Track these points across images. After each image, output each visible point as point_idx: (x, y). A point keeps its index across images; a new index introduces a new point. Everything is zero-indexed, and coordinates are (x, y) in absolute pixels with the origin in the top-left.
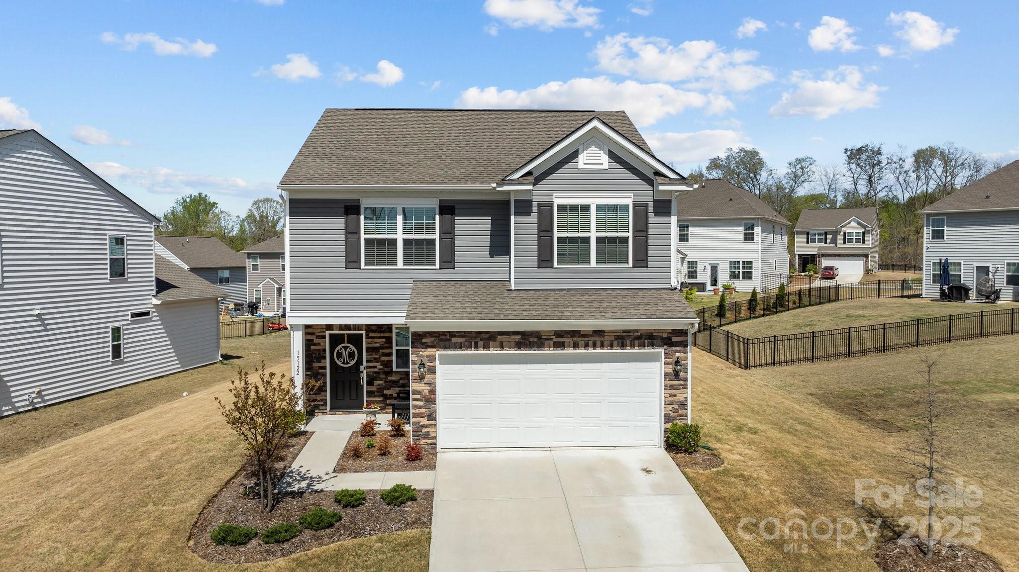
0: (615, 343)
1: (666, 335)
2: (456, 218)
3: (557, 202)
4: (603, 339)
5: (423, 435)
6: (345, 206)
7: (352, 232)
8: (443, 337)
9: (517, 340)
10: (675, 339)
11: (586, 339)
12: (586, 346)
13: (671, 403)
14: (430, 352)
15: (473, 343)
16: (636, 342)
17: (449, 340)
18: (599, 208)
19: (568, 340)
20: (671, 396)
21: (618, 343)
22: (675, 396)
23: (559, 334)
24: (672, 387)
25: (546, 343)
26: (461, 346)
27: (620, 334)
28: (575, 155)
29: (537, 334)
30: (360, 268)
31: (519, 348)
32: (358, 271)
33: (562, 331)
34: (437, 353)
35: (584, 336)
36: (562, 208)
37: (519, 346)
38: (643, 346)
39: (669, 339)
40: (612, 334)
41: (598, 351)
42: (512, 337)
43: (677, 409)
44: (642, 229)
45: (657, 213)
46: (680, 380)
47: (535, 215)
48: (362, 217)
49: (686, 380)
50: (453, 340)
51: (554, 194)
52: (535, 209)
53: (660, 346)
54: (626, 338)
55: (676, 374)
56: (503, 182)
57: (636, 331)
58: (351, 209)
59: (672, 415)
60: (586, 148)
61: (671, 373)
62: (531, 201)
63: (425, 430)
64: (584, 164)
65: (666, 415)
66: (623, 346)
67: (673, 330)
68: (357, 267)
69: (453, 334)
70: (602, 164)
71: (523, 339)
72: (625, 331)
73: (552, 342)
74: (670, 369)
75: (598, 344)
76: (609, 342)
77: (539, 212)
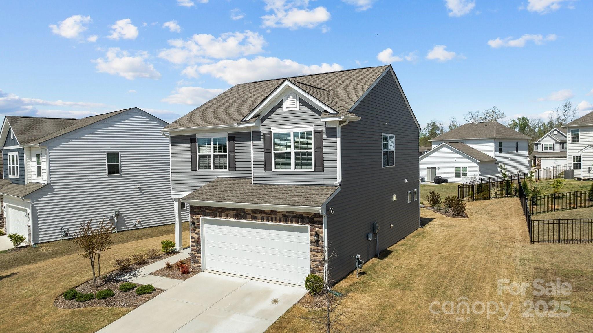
0: (282, 219)
1: (310, 216)
2: (236, 143)
3: (273, 132)
4: (276, 216)
5: (196, 261)
6: (191, 138)
7: (193, 152)
8: (202, 209)
9: (234, 213)
10: (316, 219)
11: (267, 215)
12: (267, 220)
13: (314, 261)
14: (197, 217)
15: (215, 213)
16: (294, 219)
17: (205, 211)
18: (296, 134)
19: (258, 215)
20: (314, 256)
21: (284, 219)
22: (317, 256)
23: (254, 211)
24: (314, 250)
25: (248, 216)
26: (210, 215)
27: (285, 214)
28: (281, 103)
29: (243, 211)
30: (197, 170)
31: (235, 218)
32: (196, 172)
33: (255, 210)
34: (201, 218)
35: (266, 213)
36: (276, 135)
37: (235, 217)
38: (297, 222)
39: (312, 219)
40: (280, 213)
41: (274, 223)
42: (232, 211)
43: (318, 265)
44: (319, 147)
45: (328, 136)
46: (319, 246)
47: (262, 140)
48: (197, 144)
49: (322, 247)
50: (207, 211)
51: (272, 127)
52: (263, 137)
53: (307, 223)
54: (288, 216)
55: (317, 242)
56: (242, 122)
57: (294, 212)
58: (192, 140)
59: (316, 269)
60: (287, 98)
61: (314, 241)
62: (260, 132)
63: (197, 258)
64: (287, 108)
65: (311, 268)
66: (286, 221)
67: (315, 213)
68: (195, 169)
69: (207, 208)
70: (296, 107)
71: (237, 213)
72: (288, 212)
73: (251, 216)
74: (314, 239)
75: (274, 219)
76: (279, 218)
77: (264, 139)
